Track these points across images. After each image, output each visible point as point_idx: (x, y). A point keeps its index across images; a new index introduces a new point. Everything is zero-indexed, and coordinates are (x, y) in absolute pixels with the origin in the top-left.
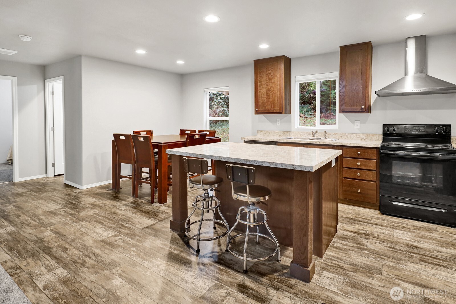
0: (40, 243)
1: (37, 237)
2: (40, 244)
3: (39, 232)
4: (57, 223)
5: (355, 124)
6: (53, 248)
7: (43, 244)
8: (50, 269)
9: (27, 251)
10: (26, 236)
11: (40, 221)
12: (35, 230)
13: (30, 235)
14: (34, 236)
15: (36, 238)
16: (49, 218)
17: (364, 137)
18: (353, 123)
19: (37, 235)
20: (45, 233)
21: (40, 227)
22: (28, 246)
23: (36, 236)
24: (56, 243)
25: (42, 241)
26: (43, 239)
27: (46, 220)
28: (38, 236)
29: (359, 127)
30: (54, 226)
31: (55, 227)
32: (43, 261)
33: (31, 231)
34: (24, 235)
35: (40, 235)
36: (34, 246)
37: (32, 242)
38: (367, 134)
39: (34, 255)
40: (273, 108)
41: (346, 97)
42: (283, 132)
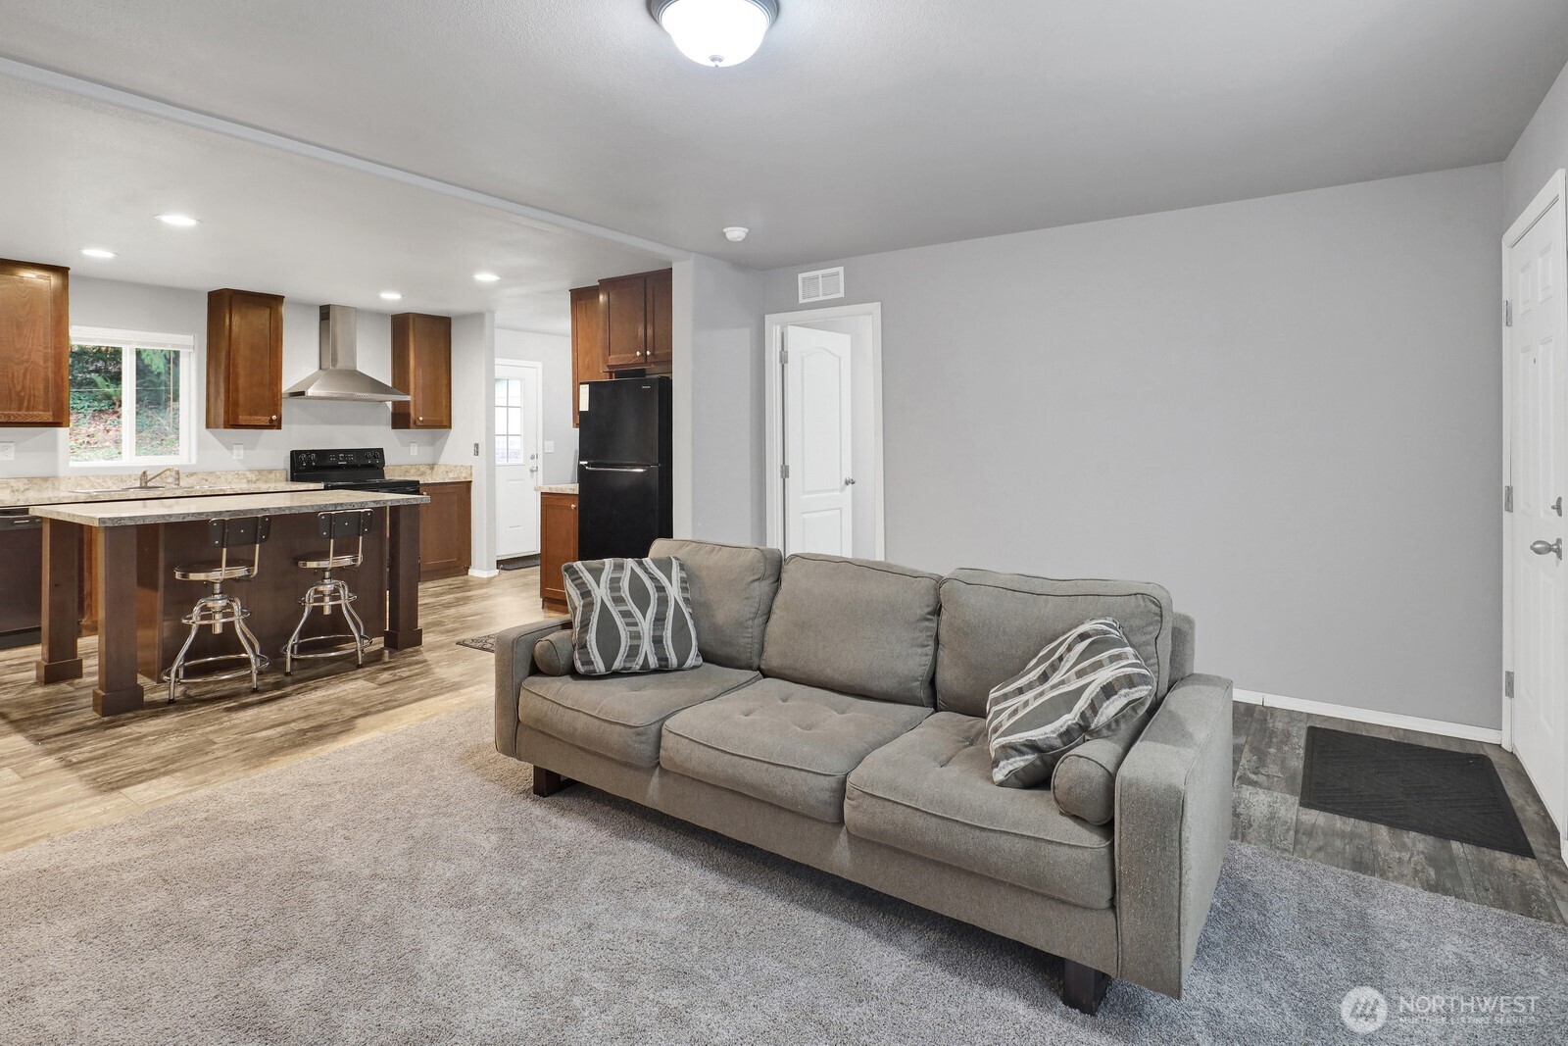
5: (235, 451)
17: (253, 477)
18: (229, 447)
29: (241, 457)
38: (260, 471)
40: (28, 409)
41: (241, 395)
42: (30, 479)
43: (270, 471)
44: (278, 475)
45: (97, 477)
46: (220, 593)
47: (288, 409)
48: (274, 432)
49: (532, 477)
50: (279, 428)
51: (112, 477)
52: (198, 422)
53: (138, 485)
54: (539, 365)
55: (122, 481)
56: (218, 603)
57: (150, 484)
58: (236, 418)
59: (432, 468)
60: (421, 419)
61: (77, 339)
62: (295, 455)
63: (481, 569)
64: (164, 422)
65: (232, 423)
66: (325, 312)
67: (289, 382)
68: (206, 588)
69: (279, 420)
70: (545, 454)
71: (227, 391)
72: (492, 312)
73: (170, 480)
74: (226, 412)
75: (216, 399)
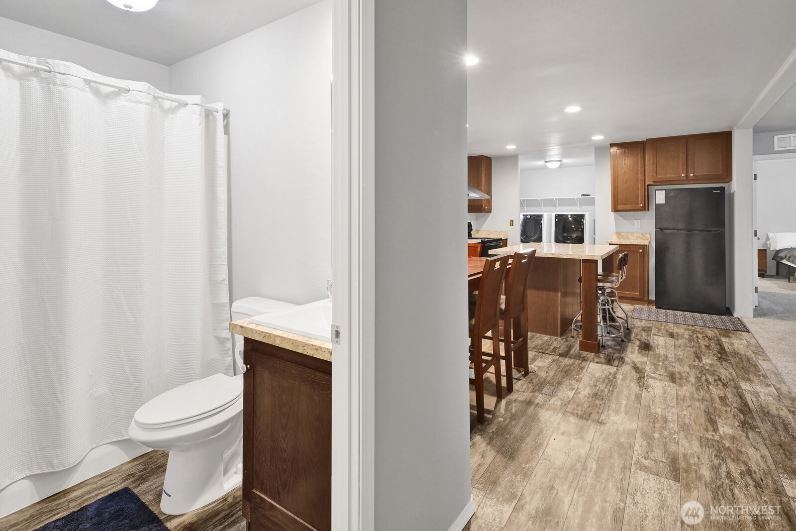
0: (749, 424)
1: (747, 434)
2: (750, 422)
3: (737, 440)
4: (694, 438)
6: (736, 408)
7: (745, 420)
8: (756, 394)
9: (773, 424)
10: (764, 447)
11: (720, 464)
12: (744, 449)
13: (757, 446)
14: (751, 440)
15: (751, 434)
16: (696, 459)
19: (744, 438)
20: (730, 433)
21: (730, 450)
22: (768, 429)
23: (748, 437)
24: (726, 410)
25: (743, 424)
26: (739, 426)
27: (705, 459)
28: (745, 434)
30: (704, 435)
31: (705, 432)
32: (758, 403)
33: (751, 451)
34: (767, 453)
35: (739, 433)
36: (760, 424)
37: (760, 432)
39: (765, 413)
59: (477, 232)
60: (487, 208)
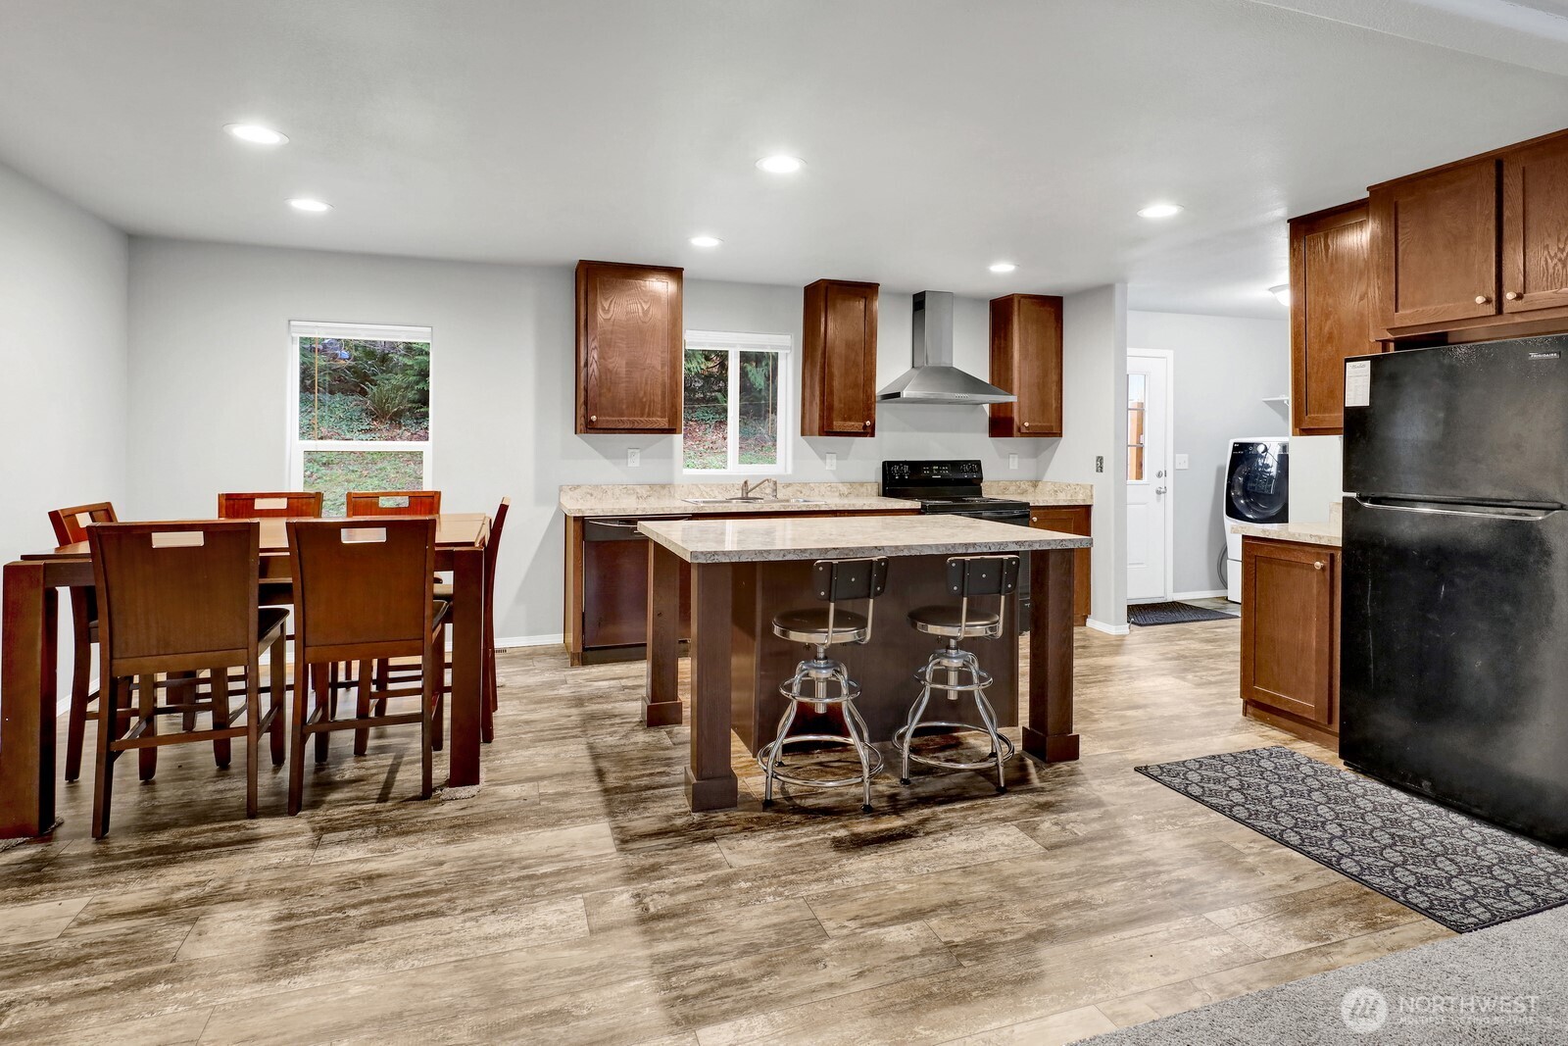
5: (828, 461)
17: (844, 489)
18: (823, 458)
29: (834, 468)
38: (851, 484)
40: (649, 416)
41: (836, 399)
42: (652, 486)
43: (862, 484)
44: (869, 488)
45: (705, 485)
46: (825, 658)
47: (883, 413)
48: (867, 440)
49: (1159, 500)
50: (873, 435)
51: (718, 485)
52: (794, 428)
53: (740, 496)
54: (1170, 354)
55: (727, 490)
56: (822, 674)
57: (750, 495)
58: (830, 425)
59: (1035, 486)
60: (1027, 424)
61: (691, 344)
62: (888, 467)
63: (1107, 621)
64: (763, 431)
65: (827, 431)
66: (919, 302)
67: (882, 384)
68: (809, 652)
69: (873, 427)
70: (1176, 470)
71: (822, 394)
72: (1124, 281)
73: (768, 491)
74: (822, 417)
75: (811, 403)
